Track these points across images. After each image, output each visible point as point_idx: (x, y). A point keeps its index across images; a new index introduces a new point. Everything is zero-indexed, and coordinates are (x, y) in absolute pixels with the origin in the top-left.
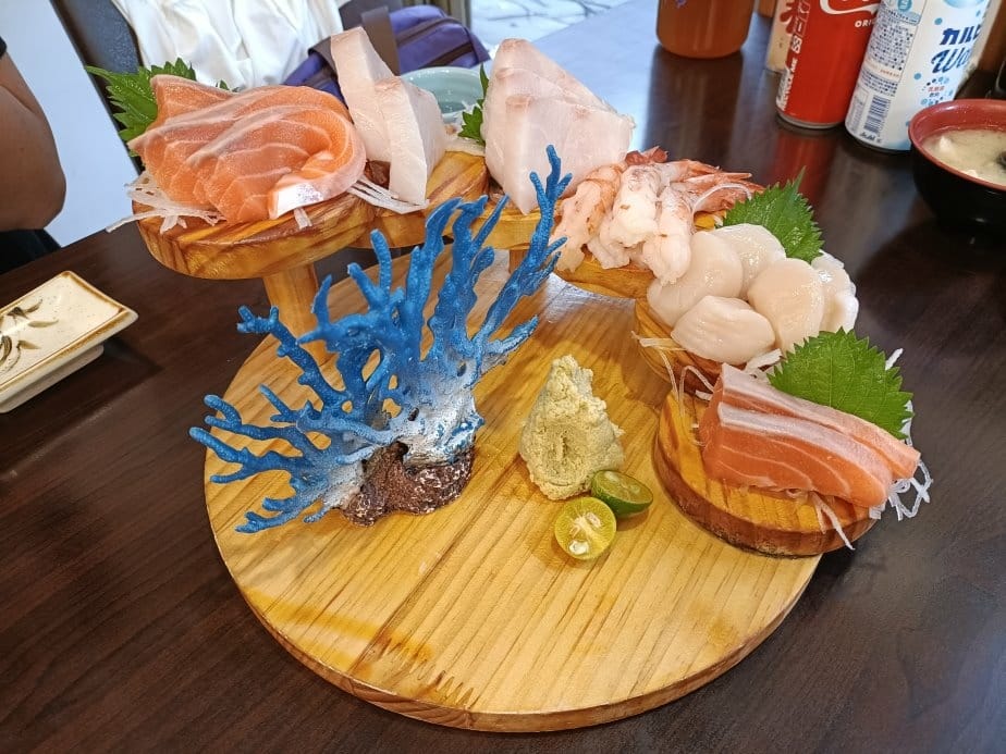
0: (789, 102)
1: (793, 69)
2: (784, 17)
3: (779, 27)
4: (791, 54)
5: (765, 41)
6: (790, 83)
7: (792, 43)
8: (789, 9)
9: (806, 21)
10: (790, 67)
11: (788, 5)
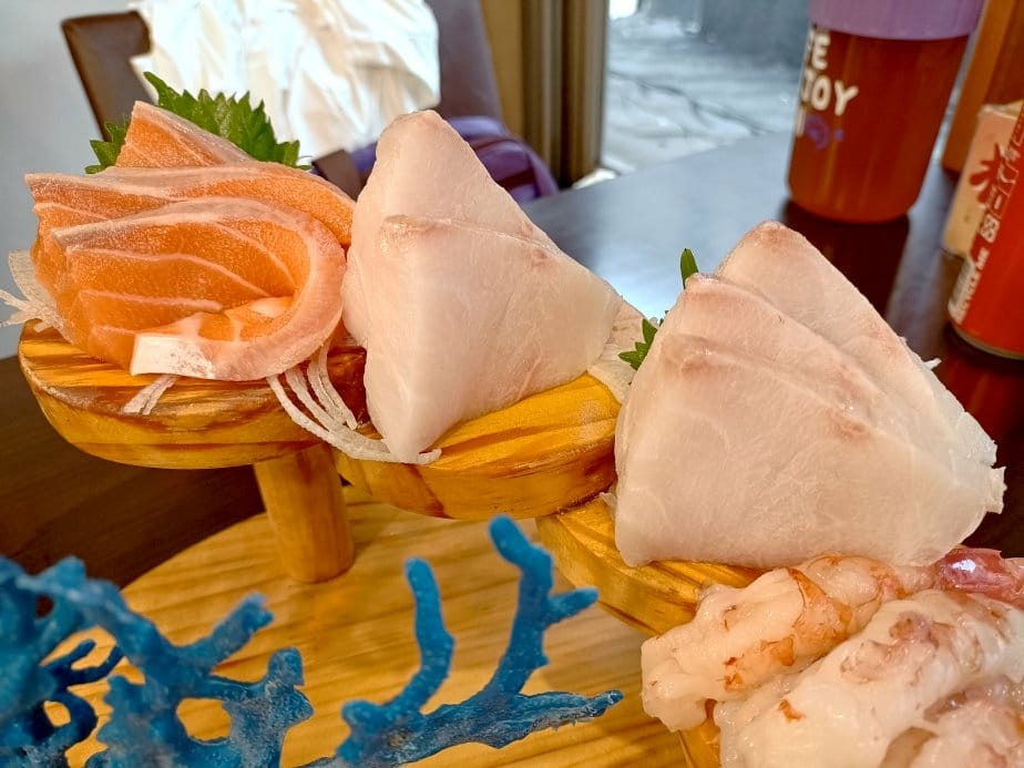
0: (970, 312)
1: (980, 264)
2: (976, 180)
3: (967, 192)
4: (979, 242)
5: (945, 206)
6: (974, 285)
7: (982, 225)
8: (985, 168)
9: (1009, 195)
10: (975, 258)
11: (984, 163)
